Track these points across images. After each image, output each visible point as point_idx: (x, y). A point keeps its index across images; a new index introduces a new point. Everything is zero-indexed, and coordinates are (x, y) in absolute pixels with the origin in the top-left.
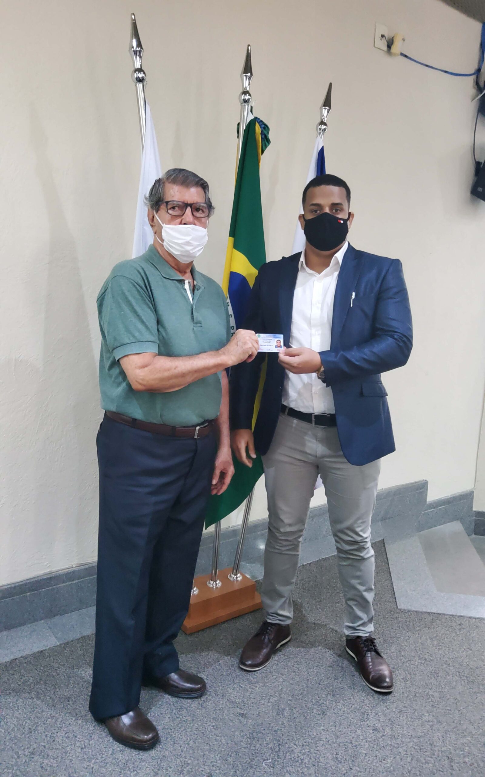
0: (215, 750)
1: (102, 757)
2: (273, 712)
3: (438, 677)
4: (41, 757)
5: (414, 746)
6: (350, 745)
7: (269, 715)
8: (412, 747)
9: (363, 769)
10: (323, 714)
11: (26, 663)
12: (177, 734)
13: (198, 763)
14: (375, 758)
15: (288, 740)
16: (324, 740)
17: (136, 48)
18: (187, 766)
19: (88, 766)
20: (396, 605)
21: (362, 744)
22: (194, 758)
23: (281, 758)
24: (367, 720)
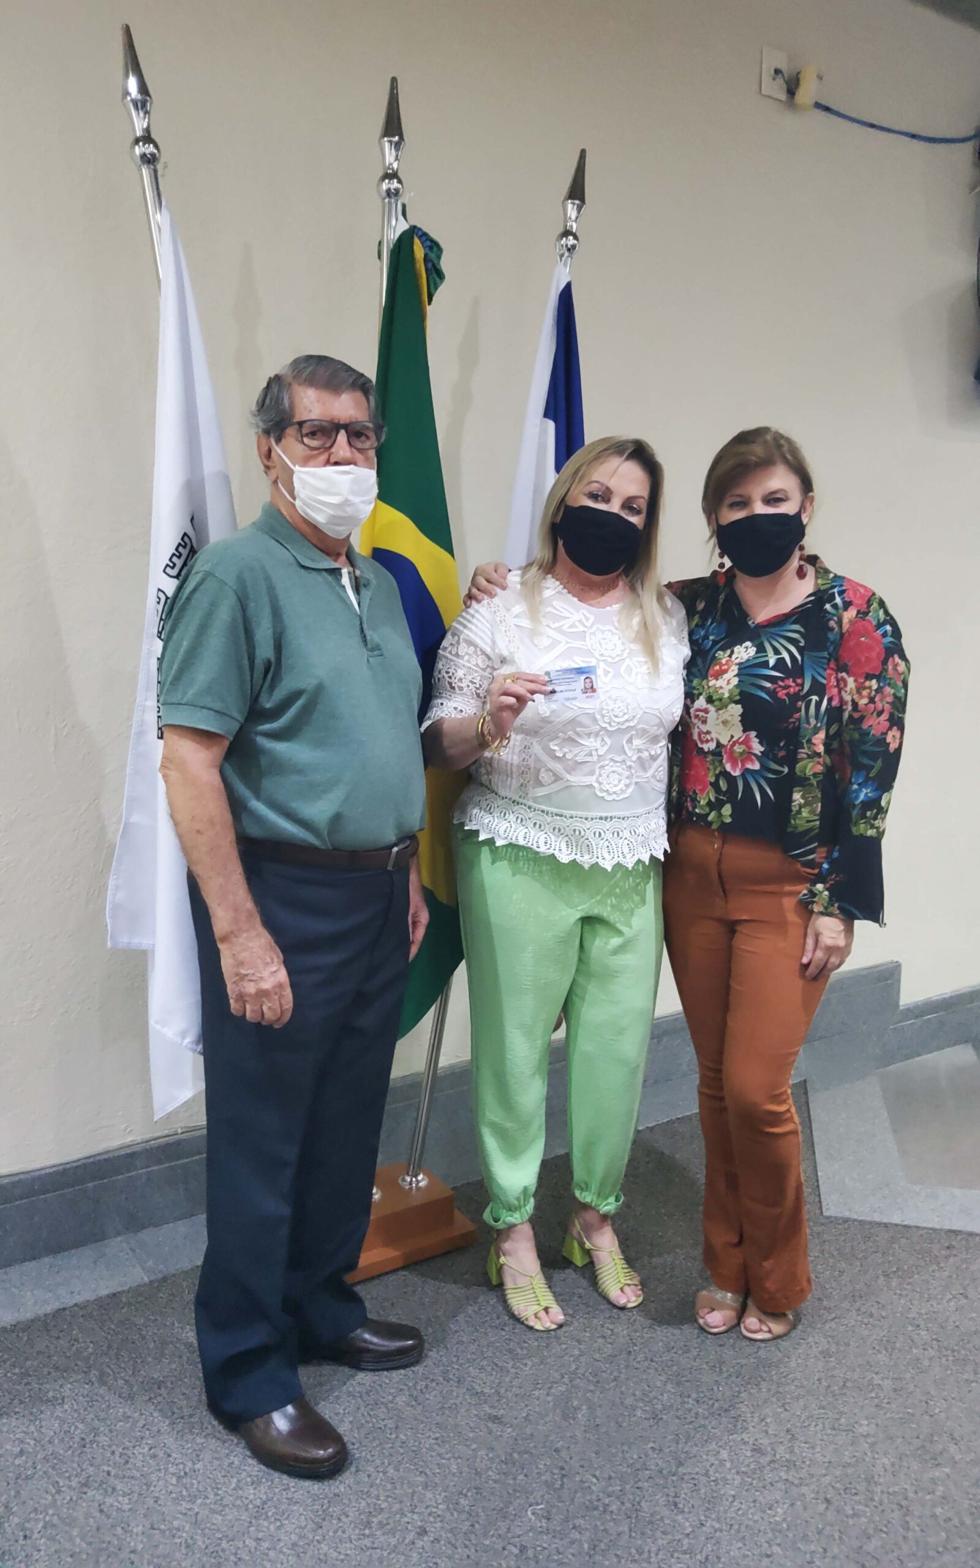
0: (436, 1485)
1: (216, 1494)
2: (554, 1414)
4: (101, 1491)
5: (833, 1484)
7: (547, 1420)
8: (830, 1484)
9: (726, 1524)
10: (654, 1419)
11: (82, 1316)
14: (752, 1505)
15: (582, 1466)
16: (653, 1467)
19: (190, 1509)
20: (821, 1208)
21: (729, 1477)
22: (395, 1499)
23: (564, 1502)
24: (742, 1433)
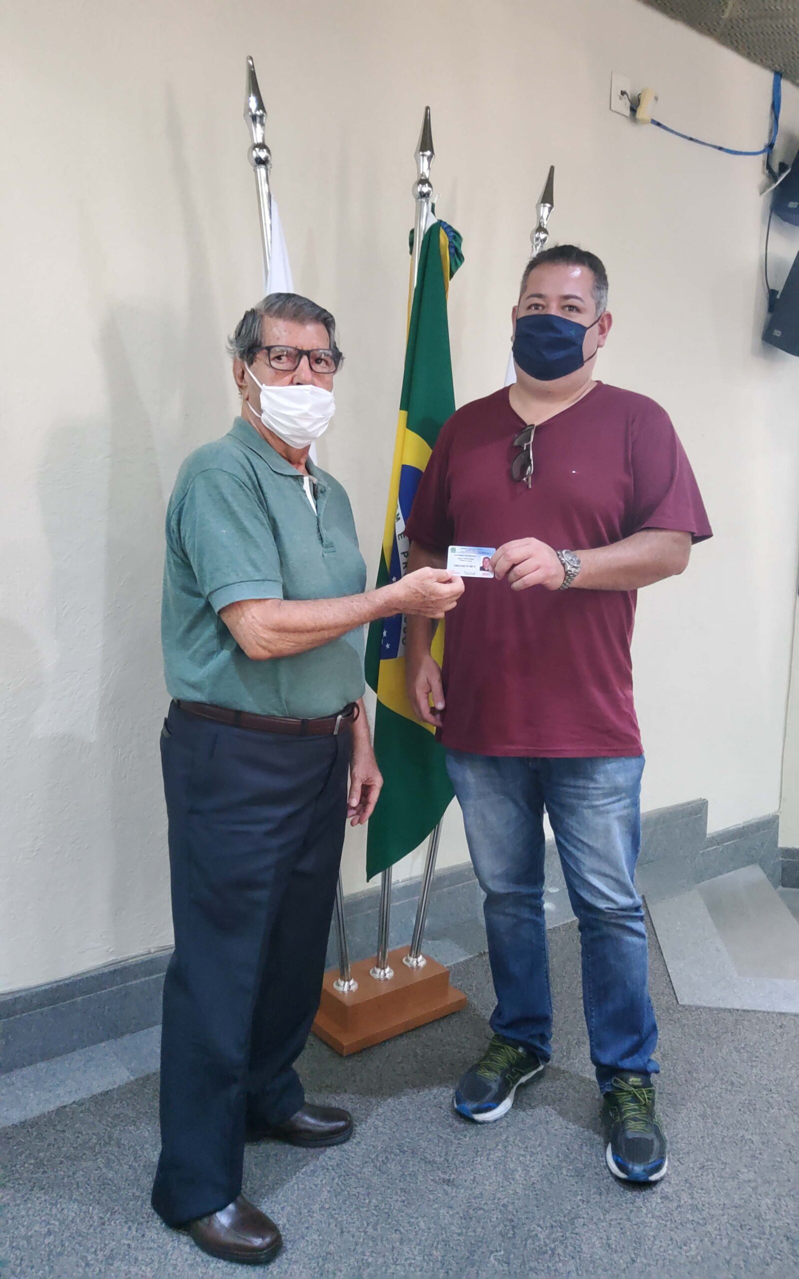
0: (410, 1240)
2: (497, 1176)
3: (755, 1109)
4: (125, 1262)
6: (628, 1224)
7: (491, 1181)
8: (728, 1222)
10: (577, 1176)
11: (82, 1111)
12: (345, 1217)
13: (385, 1262)
17: (256, 111)
18: (368, 1267)
20: (676, 998)
23: (518, 1248)
